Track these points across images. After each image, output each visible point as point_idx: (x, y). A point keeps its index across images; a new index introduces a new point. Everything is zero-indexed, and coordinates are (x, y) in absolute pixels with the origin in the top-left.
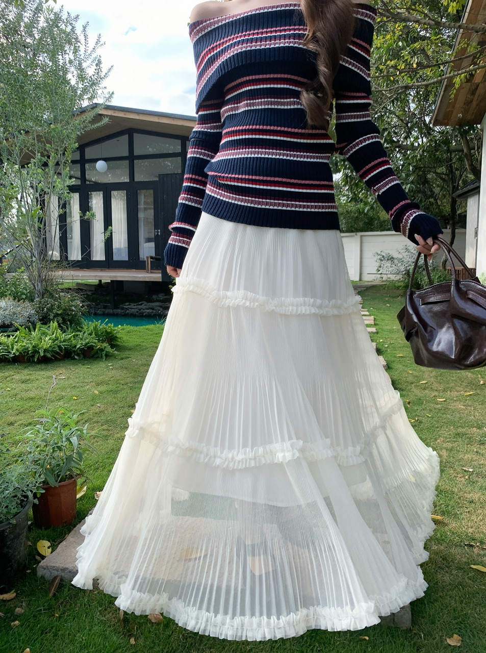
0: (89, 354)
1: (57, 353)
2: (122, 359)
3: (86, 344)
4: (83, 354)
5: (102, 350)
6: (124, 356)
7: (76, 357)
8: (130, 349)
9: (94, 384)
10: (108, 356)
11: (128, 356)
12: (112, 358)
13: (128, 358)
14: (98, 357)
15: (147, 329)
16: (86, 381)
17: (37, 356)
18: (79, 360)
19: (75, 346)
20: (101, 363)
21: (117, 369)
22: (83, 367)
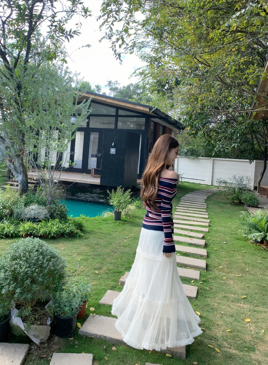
0: (71, 236)
1: (58, 234)
2: (86, 239)
3: (71, 230)
4: (69, 235)
5: (77, 233)
6: (86, 237)
7: (66, 236)
8: (89, 233)
9: (76, 254)
10: (80, 236)
11: (88, 237)
12: (81, 238)
13: (89, 238)
14: (75, 237)
15: (95, 219)
16: (73, 252)
17: (50, 236)
18: (67, 238)
19: (66, 231)
20: (77, 240)
21: (85, 246)
22: (70, 242)
